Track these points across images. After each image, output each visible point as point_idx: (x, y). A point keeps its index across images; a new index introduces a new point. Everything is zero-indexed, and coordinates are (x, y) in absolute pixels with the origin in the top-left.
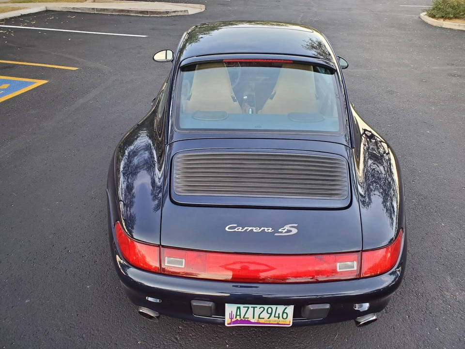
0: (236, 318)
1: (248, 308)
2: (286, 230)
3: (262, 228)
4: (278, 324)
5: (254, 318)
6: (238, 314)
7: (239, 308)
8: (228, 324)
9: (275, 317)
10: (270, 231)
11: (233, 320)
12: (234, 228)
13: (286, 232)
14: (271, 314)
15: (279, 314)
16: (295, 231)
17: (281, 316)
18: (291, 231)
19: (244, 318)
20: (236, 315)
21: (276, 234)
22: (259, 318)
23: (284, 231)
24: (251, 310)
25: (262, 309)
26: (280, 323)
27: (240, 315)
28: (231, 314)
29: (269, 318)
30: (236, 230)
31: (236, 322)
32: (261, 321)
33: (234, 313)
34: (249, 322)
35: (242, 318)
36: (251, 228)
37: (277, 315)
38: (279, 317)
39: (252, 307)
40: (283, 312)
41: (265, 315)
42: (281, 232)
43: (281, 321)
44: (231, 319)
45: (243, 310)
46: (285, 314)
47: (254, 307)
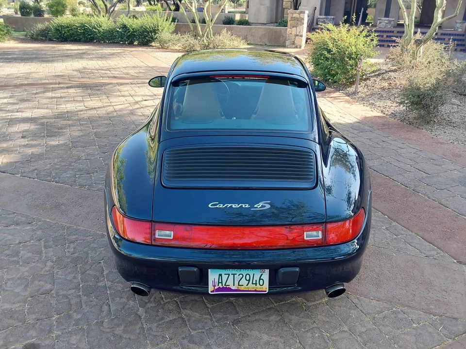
0: (218, 285)
1: (229, 275)
2: (260, 206)
3: (240, 205)
5: (234, 285)
6: (220, 281)
7: (220, 275)
8: (211, 292)
9: (253, 284)
10: (247, 207)
11: (216, 288)
12: (216, 205)
13: (260, 207)
14: (249, 280)
15: (256, 280)
16: (268, 206)
17: (258, 282)
18: (265, 206)
19: (225, 285)
20: (219, 283)
21: (252, 209)
22: (239, 285)
23: (259, 207)
24: (231, 277)
25: (241, 276)
26: (257, 290)
27: (222, 283)
28: (214, 282)
29: (247, 285)
30: (218, 206)
31: (219, 289)
32: (242, 288)
33: (217, 281)
34: (230, 290)
35: (224, 285)
36: (231, 205)
37: (254, 282)
38: (256, 284)
39: (232, 274)
40: (260, 279)
41: (244, 282)
42: (257, 208)
43: (258, 288)
44: (214, 286)
45: (225, 277)
46: (261, 281)
47: (234, 275)
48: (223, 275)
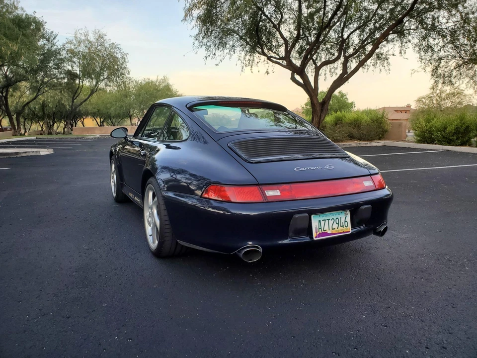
0: (319, 231)
1: (325, 220)
4: (344, 232)
5: (329, 229)
7: (320, 221)
8: (316, 237)
9: (341, 226)
10: (320, 168)
11: (318, 234)
13: (329, 168)
14: (338, 224)
15: (343, 223)
16: (333, 167)
18: (331, 167)
19: (324, 230)
20: (319, 229)
22: (332, 229)
24: (327, 221)
25: (333, 220)
26: (345, 231)
27: (321, 228)
28: (316, 228)
29: (338, 228)
30: (301, 169)
31: (320, 235)
32: (334, 231)
33: (318, 227)
34: (327, 234)
37: (342, 225)
38: (343, 226)
40: (345, 221)
41: (335, 226)
43: (345, 229)
44: (317, 232)
45: (322, 223)
46: (346, 223)
47: (328, 220)
48: (322, 222)
